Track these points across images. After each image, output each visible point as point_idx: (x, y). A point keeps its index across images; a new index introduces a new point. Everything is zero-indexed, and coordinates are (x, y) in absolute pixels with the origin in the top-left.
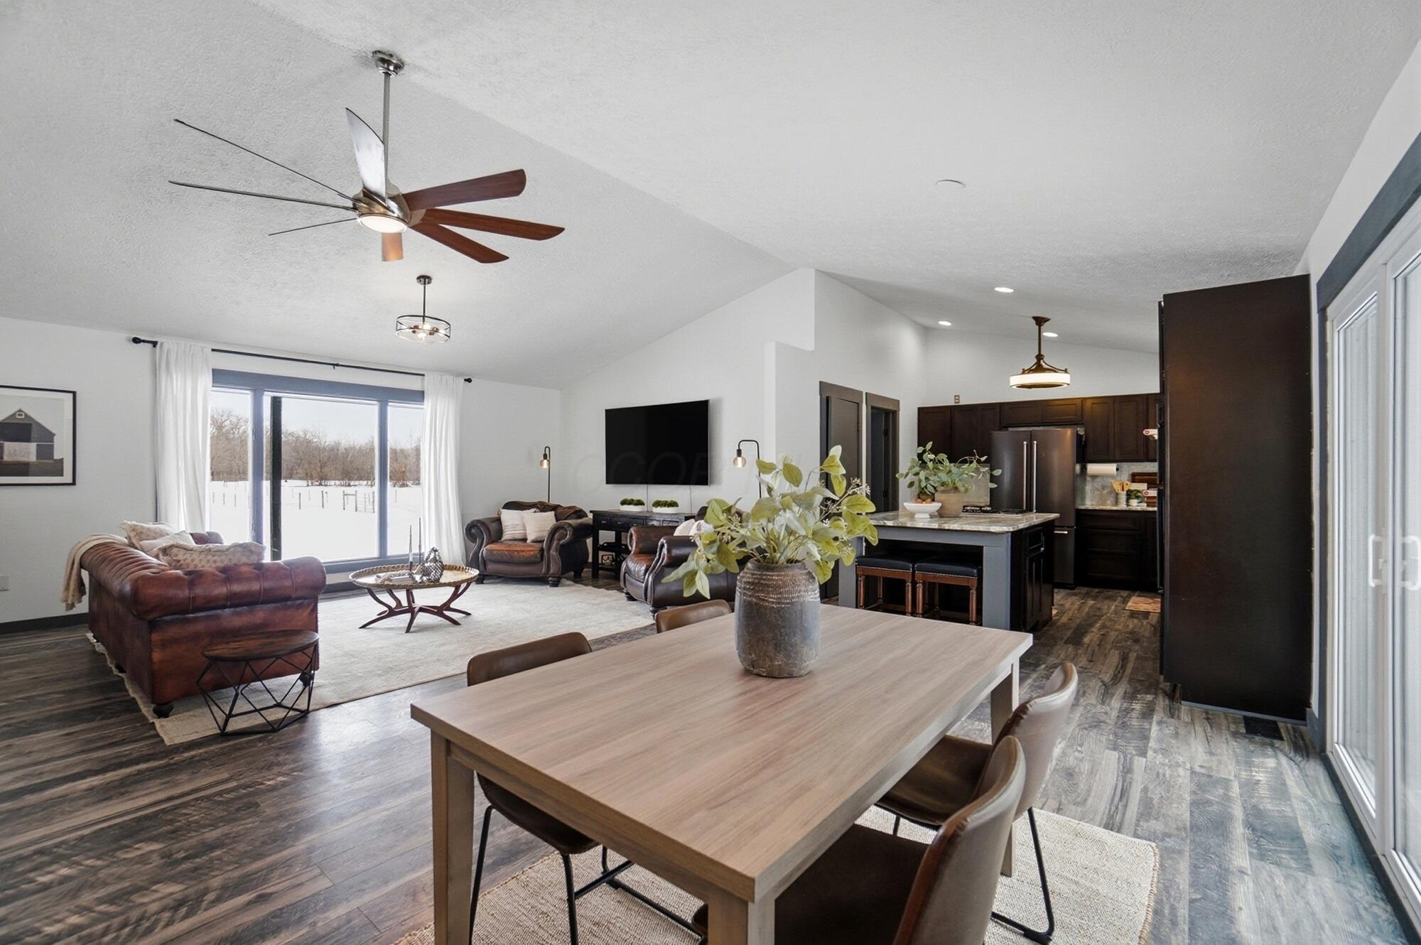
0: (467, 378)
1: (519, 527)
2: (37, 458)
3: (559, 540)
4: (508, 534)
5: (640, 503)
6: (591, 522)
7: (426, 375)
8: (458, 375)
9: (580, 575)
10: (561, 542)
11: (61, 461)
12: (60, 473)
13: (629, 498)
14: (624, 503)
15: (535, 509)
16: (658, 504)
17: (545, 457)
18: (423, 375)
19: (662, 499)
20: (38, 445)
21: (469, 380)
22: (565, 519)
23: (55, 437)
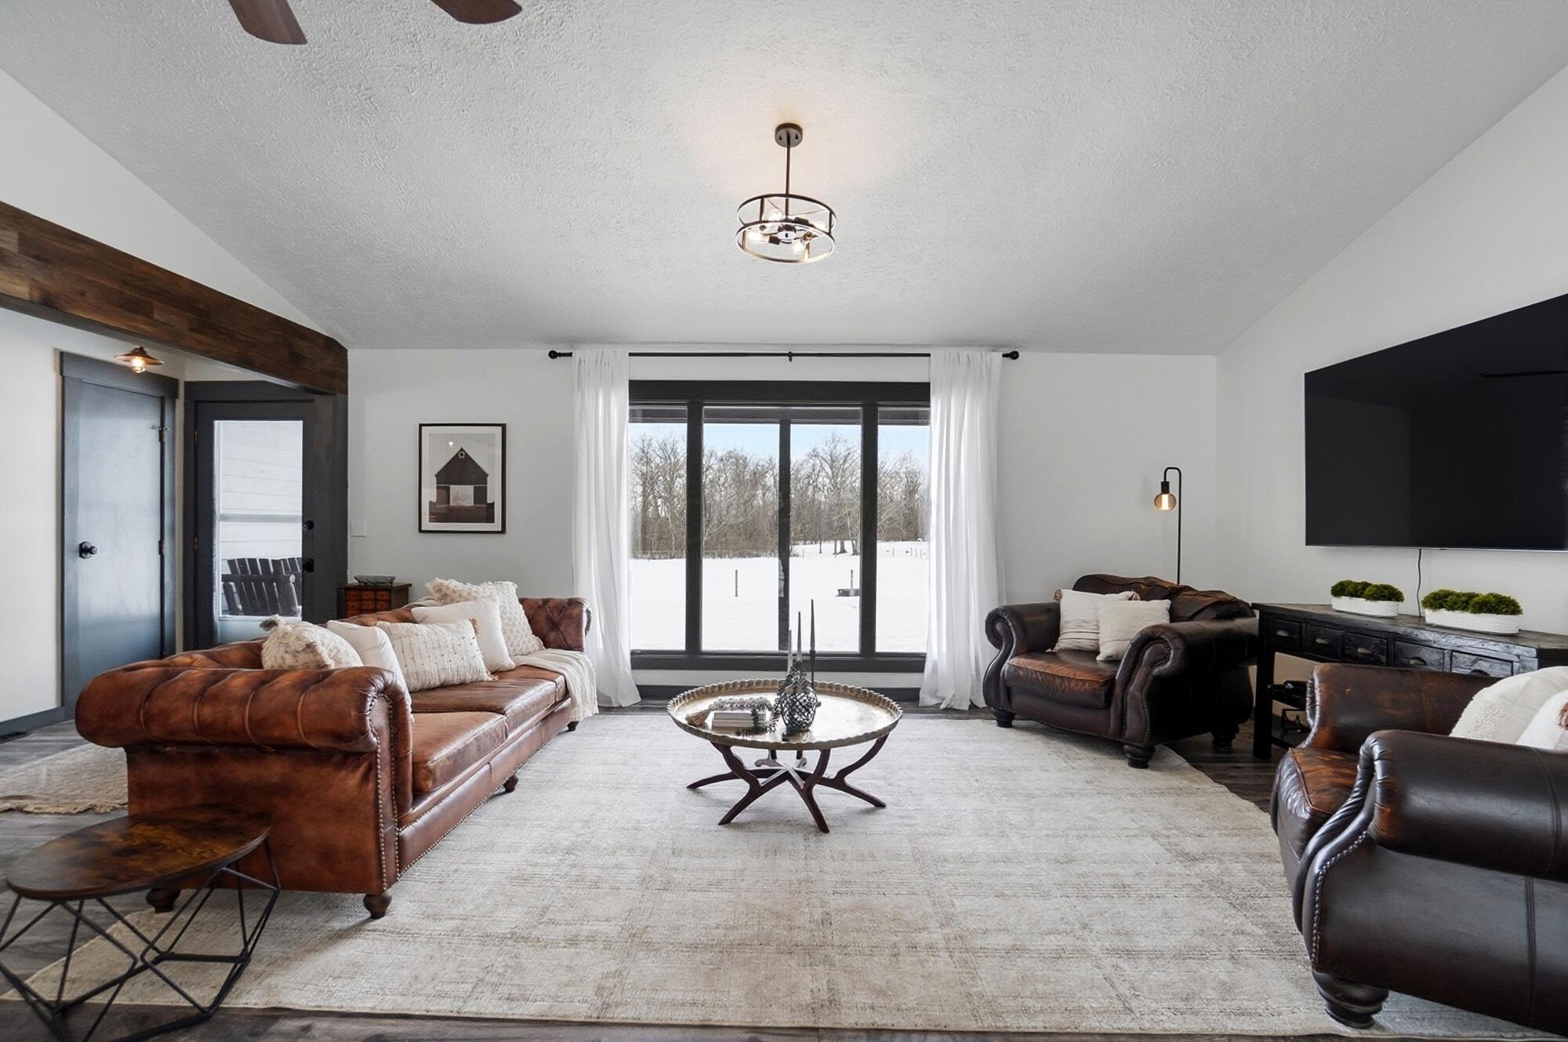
0: (1009, 351)
1: (1090, 627)
2: (475, 503)
3: (1153, 664)
4: (1067, 639)
5: (1389, 594)
6: (1255, 630)
7: (932, 355)
8: (994, 347)
9: (1230, 744)
10: (1156, 671)
11: (492, 505)
12: (491, 519)
13: (1358, 579)
14: (1340, 590)
15: (1130, 593)
16: (1440, 600)
17: (1165, 487)
18: (929, 355)
19: (1460, 586)
20: (475, 487)
21: (1014, 355)
22: (1191, 618)
23: (488, 478)
